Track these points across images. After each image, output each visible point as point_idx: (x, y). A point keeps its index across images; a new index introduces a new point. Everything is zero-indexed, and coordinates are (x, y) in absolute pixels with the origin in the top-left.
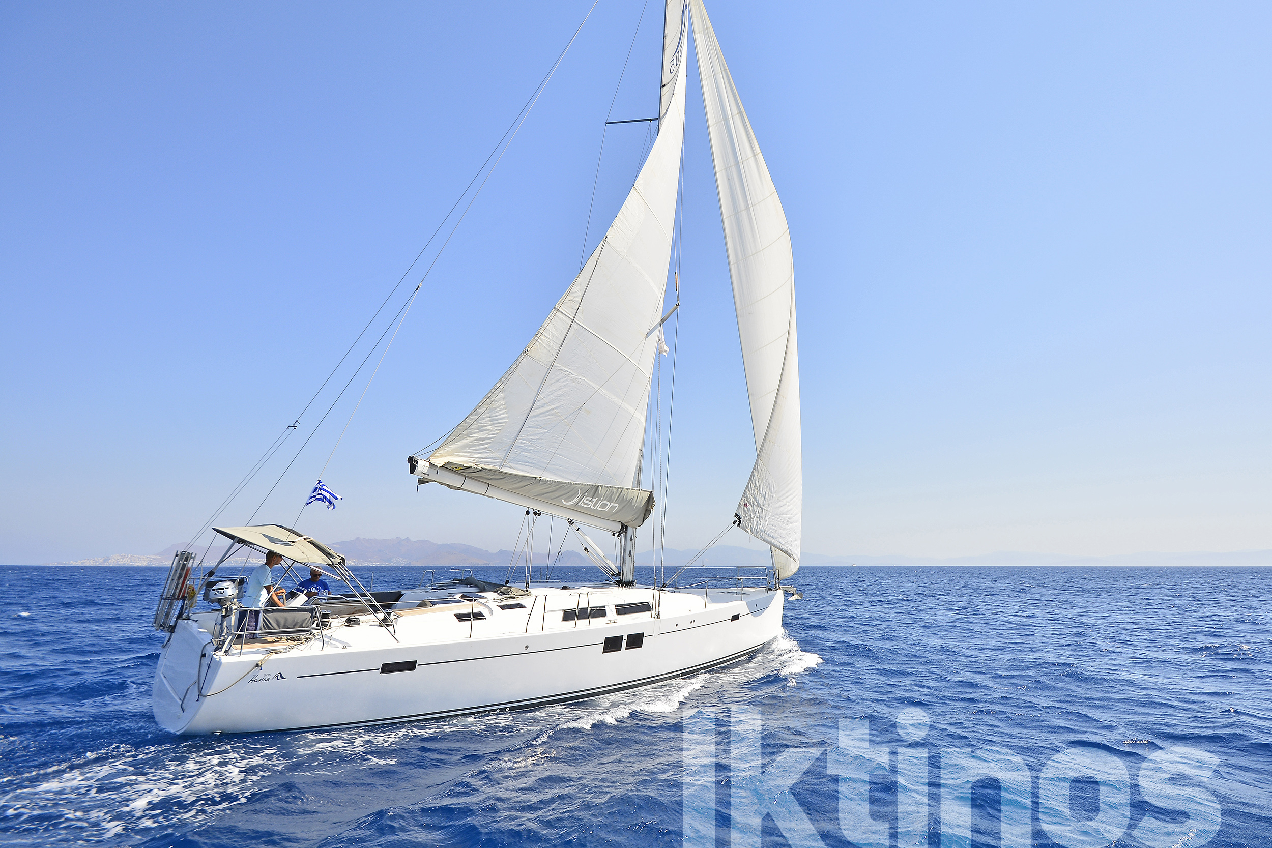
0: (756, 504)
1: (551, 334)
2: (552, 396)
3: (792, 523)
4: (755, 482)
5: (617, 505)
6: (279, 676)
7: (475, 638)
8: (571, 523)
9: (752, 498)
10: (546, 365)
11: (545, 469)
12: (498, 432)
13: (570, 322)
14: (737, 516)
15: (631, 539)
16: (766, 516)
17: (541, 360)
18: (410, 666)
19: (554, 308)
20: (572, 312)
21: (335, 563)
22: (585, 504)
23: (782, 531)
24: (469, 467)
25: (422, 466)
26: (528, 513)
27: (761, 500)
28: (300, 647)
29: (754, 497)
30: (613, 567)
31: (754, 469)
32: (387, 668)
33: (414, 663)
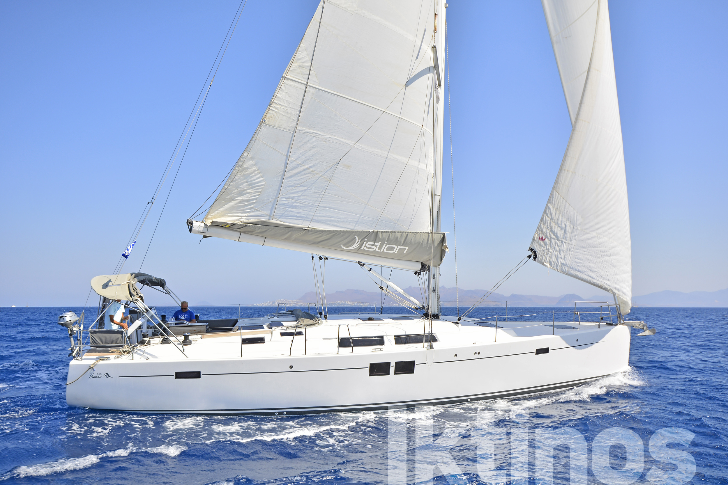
0: (554, 237)
1: (285, 102)
2: (303, 157)
3: (607, 256)
4: (551, 215)
5: (407, 248)
6: (107, 375)
7: (246, 357)
8: (362, 265)
9: (548, 231)
10: (289, 130)
11: (312, 220)
12: (259, 193)
13: (304, 87)
14: (531, 250)
15: (434, 277)
16: (569, 250)
17: (283, 127)
18: (197, 375)
19: (282, 77)
20: (303, 78)
21: (134, 300)
22: (367, 248)
23: (591, 265)
24: (233, 224)
25: (197, 225)
26: (313, 257)
27: (560, 233)
28: (123, 357)
29: (551, 231)
30: (417, 302)
31: (549, 201)
32: (179, 375)
33: (199, 373)
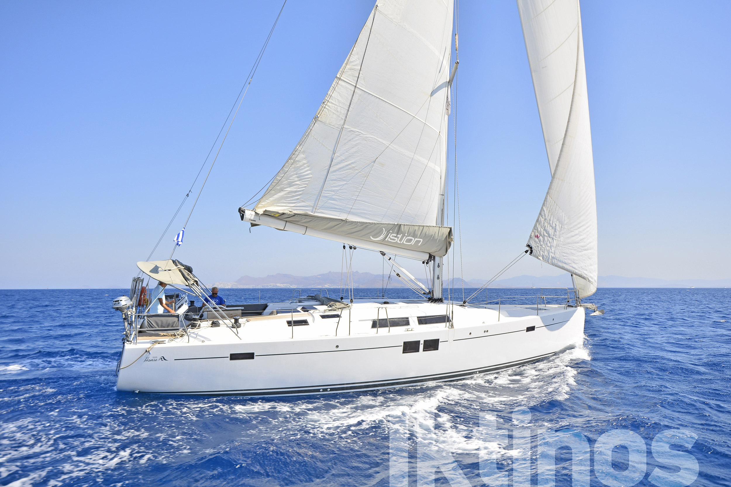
0: (547, 235)
1: (337, 100)
2: (347, 153)
3: (586, 250)
4: (545, 216)
5: (422, 240)
6: (163, 358)
7: (296, 338)
8: (383, 254)
9: (542, 230)
10: (337, 128)
11: (349, 213)
12: (306, 185)
13: (353, 89)
14: (528, 246)
15: (439, 266)
16: (557, 245)
17: (333, 124)
18: (250, 356)
19: (336, 77)
20: (354, 80)
21: (190, 284)
22: (391, 239)
23: (575, 258)
24: (283, 214)
25: (249, 214)
26: (344, 247)
27: (551, 231)
28: (177, 340)
29: (545, 230)
30: (425, 287)
31: (544, 204)
32: (234, 357)
33: (253, 354)
